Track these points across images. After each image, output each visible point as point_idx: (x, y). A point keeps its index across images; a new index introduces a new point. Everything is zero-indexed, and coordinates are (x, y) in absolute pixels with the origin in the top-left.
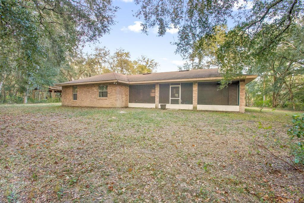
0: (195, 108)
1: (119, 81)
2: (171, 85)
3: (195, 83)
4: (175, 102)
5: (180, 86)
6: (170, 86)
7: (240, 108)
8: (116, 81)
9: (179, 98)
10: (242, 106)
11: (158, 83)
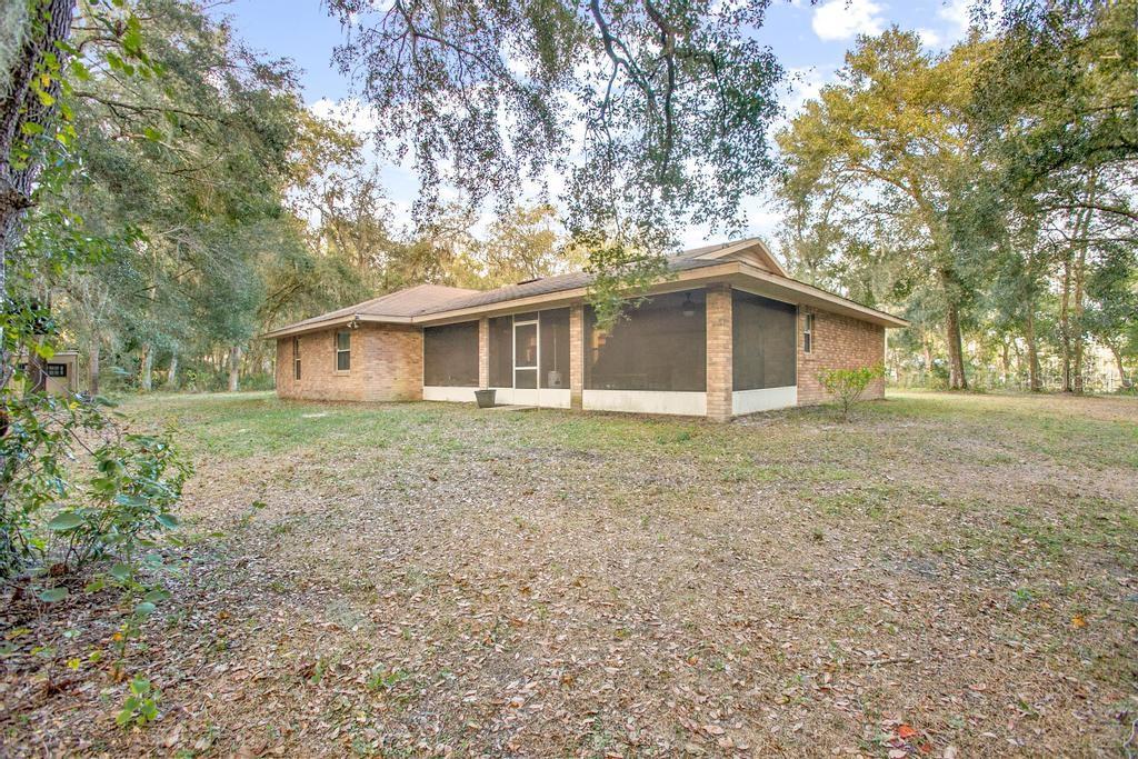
0: (577, 401)
1: (362, 318)
2: (516, 321)
3: (575, 309)
4: (526, 381)
5: (537, 322)
6: (515, 325)
7: (709, 403)
8: (352, 318)
9: (536, 365)
10: (715, 394)
11: (483, 315)
